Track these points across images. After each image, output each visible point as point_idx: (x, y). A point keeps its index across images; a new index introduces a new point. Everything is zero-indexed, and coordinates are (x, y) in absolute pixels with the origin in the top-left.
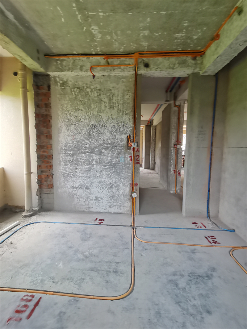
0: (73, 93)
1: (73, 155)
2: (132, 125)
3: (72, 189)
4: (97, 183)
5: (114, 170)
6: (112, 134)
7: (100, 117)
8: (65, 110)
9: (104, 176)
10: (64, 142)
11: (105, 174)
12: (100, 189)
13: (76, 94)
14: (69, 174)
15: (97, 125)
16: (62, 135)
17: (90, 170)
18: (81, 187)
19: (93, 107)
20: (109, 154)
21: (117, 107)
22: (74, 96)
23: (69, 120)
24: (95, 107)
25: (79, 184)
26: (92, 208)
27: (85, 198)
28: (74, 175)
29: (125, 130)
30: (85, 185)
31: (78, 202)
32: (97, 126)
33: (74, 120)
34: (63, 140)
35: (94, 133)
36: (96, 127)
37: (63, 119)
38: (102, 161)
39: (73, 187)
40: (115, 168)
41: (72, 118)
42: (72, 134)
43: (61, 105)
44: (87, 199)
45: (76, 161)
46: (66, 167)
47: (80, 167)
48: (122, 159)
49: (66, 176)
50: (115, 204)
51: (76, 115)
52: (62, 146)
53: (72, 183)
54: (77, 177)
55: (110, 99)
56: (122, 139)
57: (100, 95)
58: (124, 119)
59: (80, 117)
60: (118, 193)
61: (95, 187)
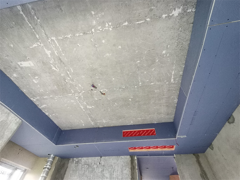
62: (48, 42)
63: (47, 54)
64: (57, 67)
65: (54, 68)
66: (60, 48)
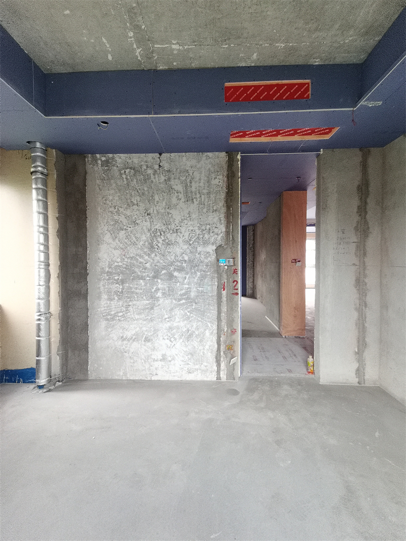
0: (124, 176)
1: (123, 282)
2: (224, 230)
3: (120, 342)
4: (165, 331)
5: (193, 307)
6: (190, 245)
7: (170, 216)
8: (110, 204)
9: (177, 318)
10: (108, 260)
11: (178, 314)
12: (171, 341)
13: (129, 178)
14: (115, 315)
15: (164, 230)
16: (103, 248)
17: (152, 308)
18: (136, 338)
19: (158, 200)
20: (186, 279)
21: (199, 199)
22: (125, 182)
23: (116, 222)
24: (161, 199)
25: (134, 332)
26: (156, 374)
27: (143, 357)
28: (125, 317)
29: (213, 238)
30: (144, 334)
31: (131, 364)
32: (164, 232)
33: (125, 221)
34: (105, 256)
35: (158, 243)
36: (162, 233)
37: (106, 221)
38: (173, 292)
39: (123, 339)
40: (196, 303)
41: (122, 218)
42: (121, 246)
43: (103, 198)
44: (148, 359)
45: (128, 292)
46: (110, 303)
47: (135, 302)
48: (209, 287)
49: (111, 318)
50: (197, 367)
51: (128, 213)
52: (104, 267)
53: (121, 331)
54: (129, 319)
55: (186, 186)
56: (208, 253)
57: (169, 179)
58: (210, 218)
59: (136, 216)
60: (201, 348)
61: (161, 338)
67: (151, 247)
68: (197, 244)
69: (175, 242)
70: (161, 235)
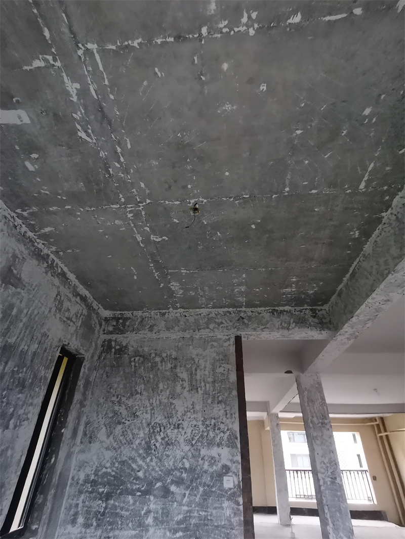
62: (76, 58)
63: (68, 91)
64: (90, 131)
65: (82, 134)
66: (105, 77)
67: (148, 448)
68: (200, 444)
69: (175, 441)
70: (161, 431)
